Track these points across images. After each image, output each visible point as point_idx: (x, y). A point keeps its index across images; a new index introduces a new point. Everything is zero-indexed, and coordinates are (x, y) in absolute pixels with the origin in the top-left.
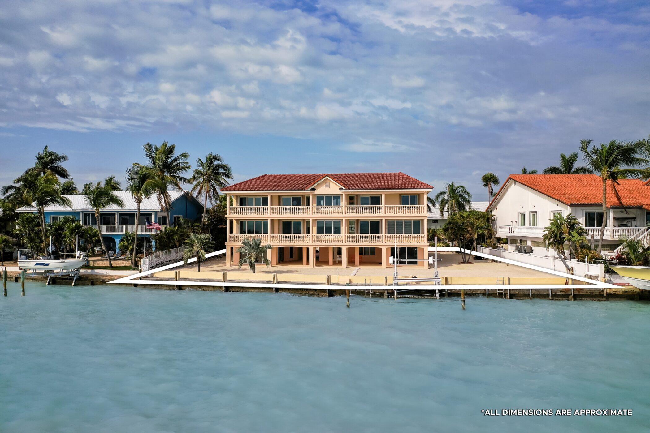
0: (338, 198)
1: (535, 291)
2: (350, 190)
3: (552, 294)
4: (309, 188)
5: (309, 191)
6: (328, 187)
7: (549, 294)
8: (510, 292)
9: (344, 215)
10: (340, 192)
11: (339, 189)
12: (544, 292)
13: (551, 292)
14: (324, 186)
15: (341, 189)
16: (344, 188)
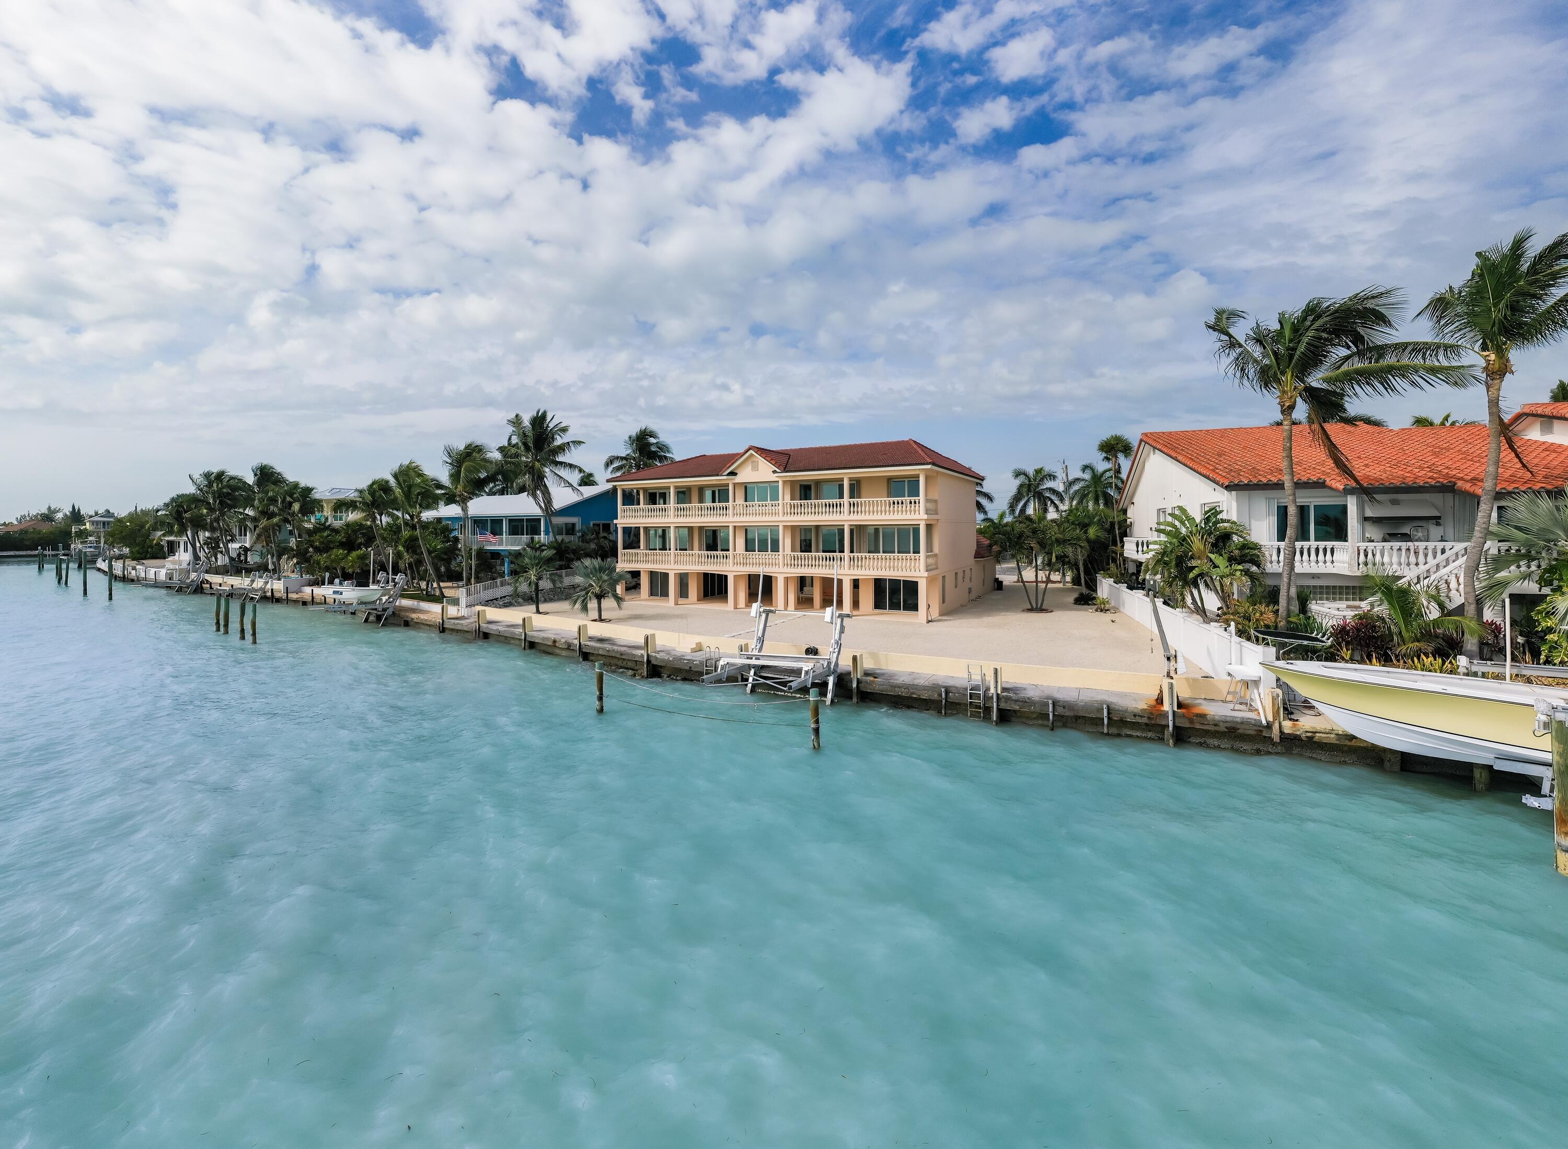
0: (773, 485)
1: (1064, 707)
2: (787, 472)
3: (1109, 718)
4: (724, 472)
5: (725, 477)
6: (755, 468)
7: (1103, 719)
8: (998, 705)
9: (781, 518)
10: (773, 477)
11: (772, 472)
12: (1089, 713)
13: (1109, 713)
14: (749, 468)
15: (774, 472)
16: (778, 471)
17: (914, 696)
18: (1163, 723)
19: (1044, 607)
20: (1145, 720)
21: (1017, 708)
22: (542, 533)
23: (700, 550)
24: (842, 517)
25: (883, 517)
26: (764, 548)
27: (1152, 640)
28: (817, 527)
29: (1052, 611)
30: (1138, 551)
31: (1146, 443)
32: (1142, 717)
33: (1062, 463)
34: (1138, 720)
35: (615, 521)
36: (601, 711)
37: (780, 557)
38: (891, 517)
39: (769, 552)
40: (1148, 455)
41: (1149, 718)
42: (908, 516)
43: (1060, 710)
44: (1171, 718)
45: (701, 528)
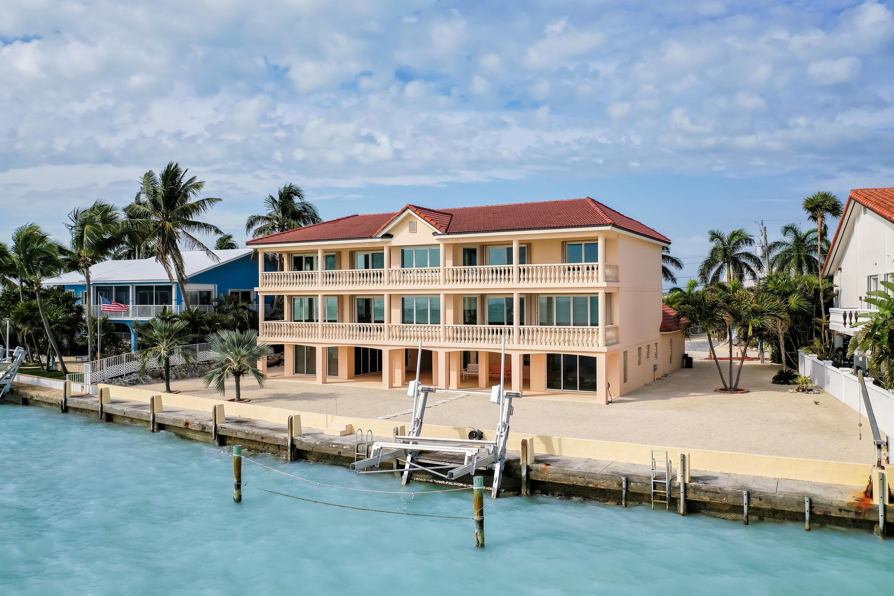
0: (434, 250)
1: (760, 499)
2: (448, 234)
3: (811, 513)
4: (378, 233)
5: (380, 240)
6: (413, 229)
7: (804, 514)
8: (685, 496)
9: (442, 286)
10: (434, 240)
11: (433, 234)
12: (789, 507)
13: (811, 507)
14: (407, 229)
15: (435, 234)
16: (439, 232)
17: (591, 485)
18: (873, 518)
19: (739, 387)
20: (852, 515)
21: (707, 499)
22: (174, 302)
23: (351, 321)
24: (510, 285)
25: (557, 284)
26: (422, 319)
27: (861, 425)
28: (483, 296)
29: (748, 392)
30: (845, 324)
31: (856, 201)
32: (848, 511)
33: (760, 224)
34: (844, 515)
35: (256, 289)
36: (239, 500)
37: (441, 330)
38: (566, 284)
39: (429, 325)
40: (858, 215)
41: (856, 513)
42: (585, 284)
43: (755, 503)
44: (881, 512)
45: (352, 297)
